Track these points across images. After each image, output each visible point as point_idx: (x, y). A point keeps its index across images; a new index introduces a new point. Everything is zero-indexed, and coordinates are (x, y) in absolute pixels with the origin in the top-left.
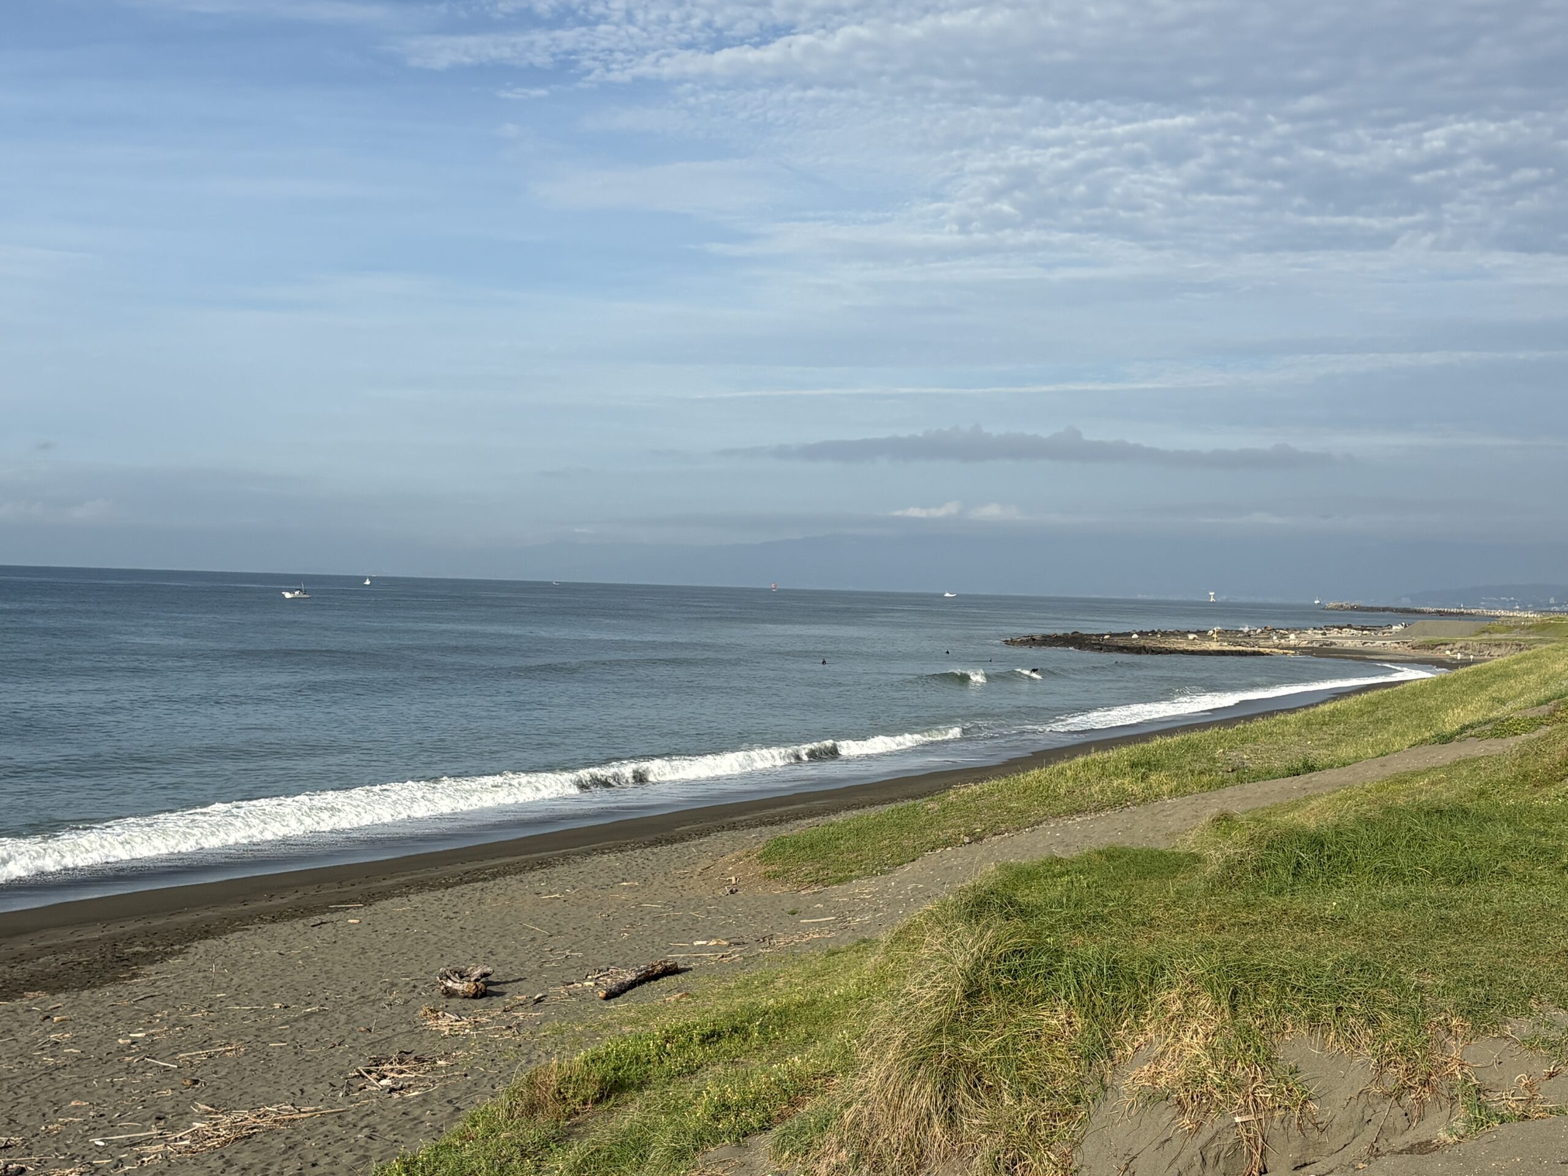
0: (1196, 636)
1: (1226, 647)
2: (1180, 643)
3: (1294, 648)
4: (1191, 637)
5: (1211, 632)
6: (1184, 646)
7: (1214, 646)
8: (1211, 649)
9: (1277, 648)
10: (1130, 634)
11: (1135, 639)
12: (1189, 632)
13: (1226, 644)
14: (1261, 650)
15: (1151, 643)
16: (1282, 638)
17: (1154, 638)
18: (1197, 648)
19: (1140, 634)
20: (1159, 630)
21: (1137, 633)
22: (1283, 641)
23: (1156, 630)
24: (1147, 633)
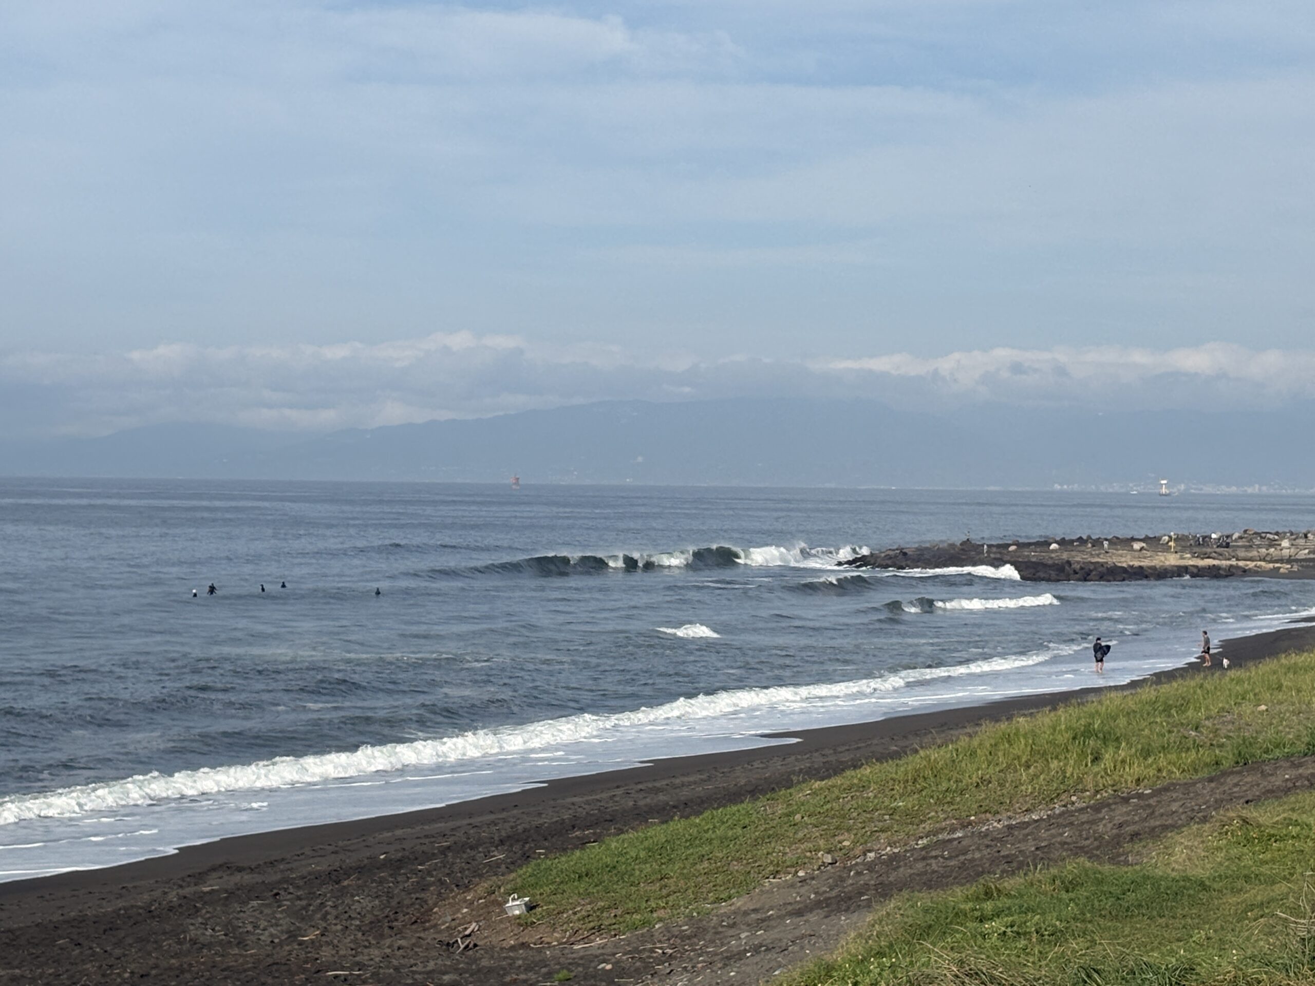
0: (1144, 545)
1: (1190, 561)
2: (1121, 556)
3: (1289, 560)
4: (1137, 546)
5: (1167, 538)
6: (1125, 559)
7: (1172, 560)
8: (1167, 563)
9: (1264, 560)
10: (1050, 544)
11: (1054, 551)
12: (1133, 539)
13: (1189, 556)
14: (1241, 563)
15: (1079, 557)
16: (1271, 546)
17: (1082, 548)
18: (1145, 563)
19: (1062, 542)
20: (1089, 537)
21: (1056, 542)
22: (1272, 550)
23: (1085, 537)
24: (1072, 541)
